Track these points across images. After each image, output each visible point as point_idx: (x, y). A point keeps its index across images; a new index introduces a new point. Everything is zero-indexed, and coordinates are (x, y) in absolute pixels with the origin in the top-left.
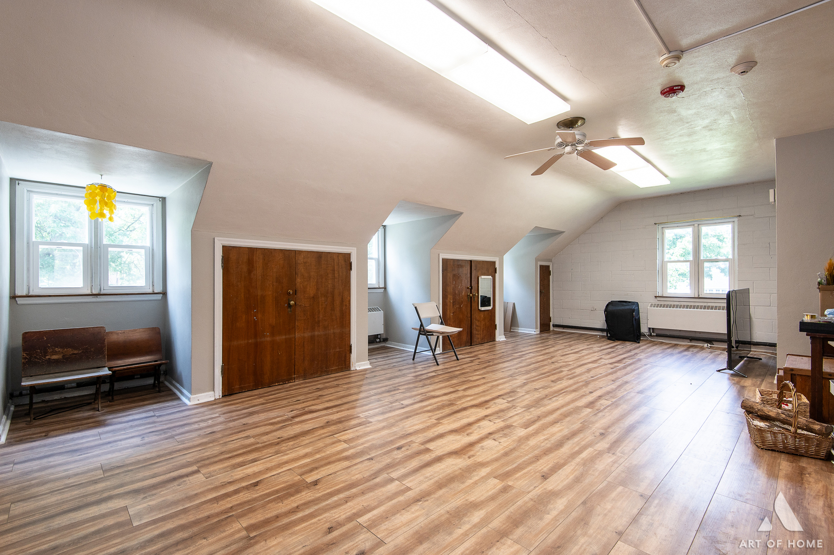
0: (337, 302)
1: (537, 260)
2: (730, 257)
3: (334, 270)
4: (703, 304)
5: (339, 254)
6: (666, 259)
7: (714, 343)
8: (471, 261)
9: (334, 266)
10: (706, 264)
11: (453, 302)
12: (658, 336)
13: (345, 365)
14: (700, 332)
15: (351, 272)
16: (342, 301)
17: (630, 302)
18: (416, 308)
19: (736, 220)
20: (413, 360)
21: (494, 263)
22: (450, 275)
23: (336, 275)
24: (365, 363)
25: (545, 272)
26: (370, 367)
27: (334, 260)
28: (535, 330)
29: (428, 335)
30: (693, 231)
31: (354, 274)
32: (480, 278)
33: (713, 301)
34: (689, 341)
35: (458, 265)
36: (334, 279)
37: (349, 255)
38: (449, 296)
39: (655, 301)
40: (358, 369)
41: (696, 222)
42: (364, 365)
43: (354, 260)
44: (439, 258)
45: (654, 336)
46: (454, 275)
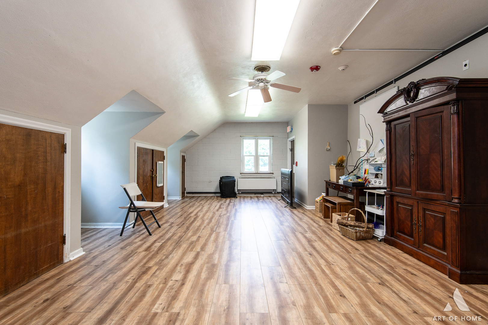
0: (50, 189)
1: (181, 152)
2: (269, 154)
3: (46, 152)
4: (260, 176)
5: (51, 134)
6: (244, 155)
7: (264, 194)
8: (153, 150)
9: (46, 147)
10: (260, 158)
11: (143, 182)
12: (242, 193)
13: (58, 259)
14: (259, 190)
15: (65, 155)
16: (55, 188)
17: (231, 177)
18: (125, 189)
19: (271, 138)
20: (121, 235)
21: (163, 152)
22: (141, 160)
23: (49, 158)
24: (78, 251)
25: (184, 159)
26: (84, 253)
27: (46, 140)
28: (180, 197)
29: (139, 211)
30: (255, 142)
31: (68, 157)
32: (158, 163)
33: (264, 174)
34: (254, 194)
35: (146, 153)
36: (46, 162)
37: (63, 136)
38: (140, 177)
39: (240, 176)
40: (72, 259)
41: (256, 137)
42: (77, 253)
43: (68, 141)
44: (135, 146)
45: (240, 193)
46: (144, 161)
